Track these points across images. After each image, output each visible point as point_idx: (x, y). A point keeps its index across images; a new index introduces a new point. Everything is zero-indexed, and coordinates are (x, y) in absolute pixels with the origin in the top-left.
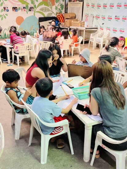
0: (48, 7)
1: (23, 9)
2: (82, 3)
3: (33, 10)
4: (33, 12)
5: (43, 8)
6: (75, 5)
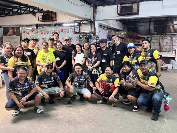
2: (19, 37)
6: (11, 38)
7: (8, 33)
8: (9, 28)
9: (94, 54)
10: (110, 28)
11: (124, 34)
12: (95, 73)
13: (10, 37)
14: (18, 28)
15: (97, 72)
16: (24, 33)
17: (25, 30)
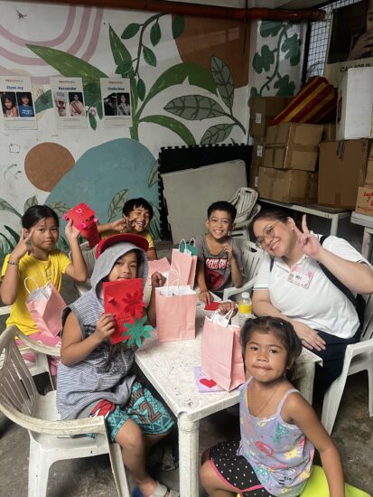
0: (213, 96)
1: (68, 106)
3: (126, 109)
4: (128, 121)
5: (182, 99)
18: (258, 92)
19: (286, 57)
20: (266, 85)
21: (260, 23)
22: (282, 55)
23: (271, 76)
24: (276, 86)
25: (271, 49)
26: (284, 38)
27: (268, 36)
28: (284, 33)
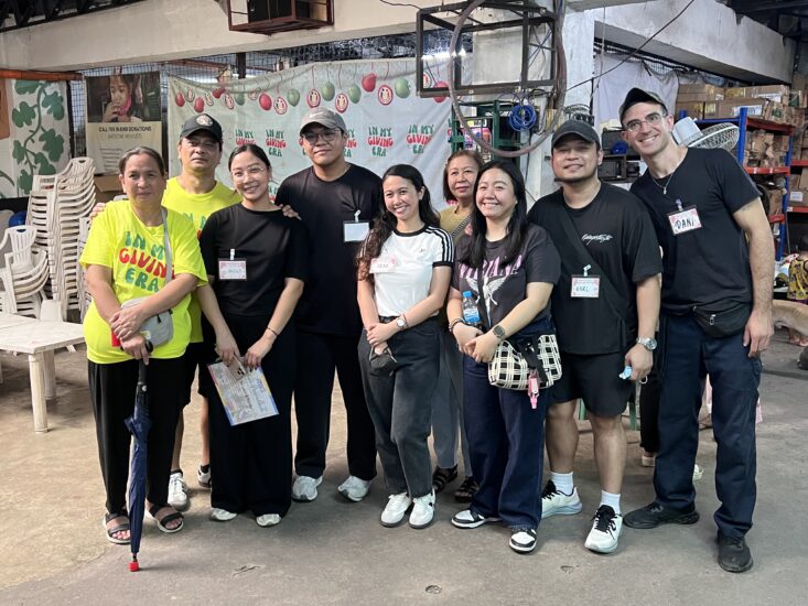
2: (158, 126)
6: (121, 136)
7: (106, 106)
8: (112, 79)
9: (496, 234)
10: (692, 68)
11: (786, 102)
12: (503, 376)
13: (117, 129)
14: (152, 78)
15: (517, 367)
16: (180, 103)
17: (186, 90)
18: (22, 145)
19: (49, 112)
20: (30, 137)
21: (14, 81)
22: (44, 111)
23: (34, 130)
24: (41, 139)
25: (30, 105)
26: (43, 96)
27: (24, 92)
28: (43, 90)
